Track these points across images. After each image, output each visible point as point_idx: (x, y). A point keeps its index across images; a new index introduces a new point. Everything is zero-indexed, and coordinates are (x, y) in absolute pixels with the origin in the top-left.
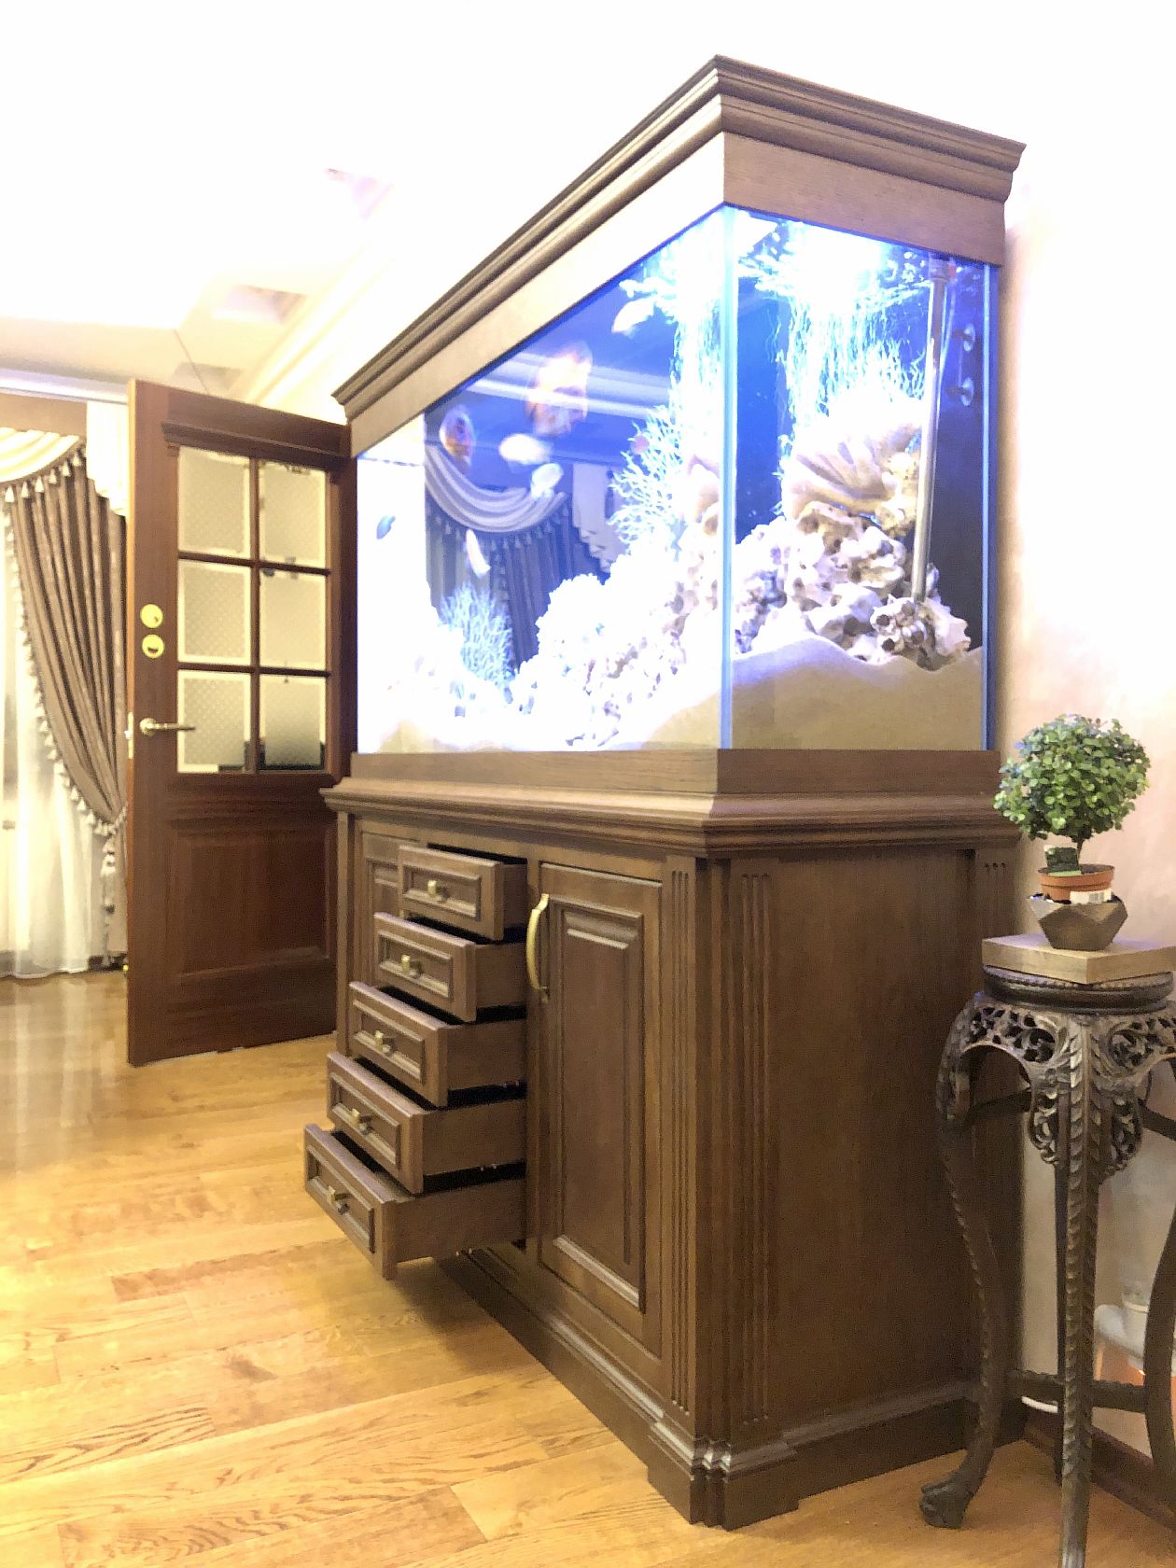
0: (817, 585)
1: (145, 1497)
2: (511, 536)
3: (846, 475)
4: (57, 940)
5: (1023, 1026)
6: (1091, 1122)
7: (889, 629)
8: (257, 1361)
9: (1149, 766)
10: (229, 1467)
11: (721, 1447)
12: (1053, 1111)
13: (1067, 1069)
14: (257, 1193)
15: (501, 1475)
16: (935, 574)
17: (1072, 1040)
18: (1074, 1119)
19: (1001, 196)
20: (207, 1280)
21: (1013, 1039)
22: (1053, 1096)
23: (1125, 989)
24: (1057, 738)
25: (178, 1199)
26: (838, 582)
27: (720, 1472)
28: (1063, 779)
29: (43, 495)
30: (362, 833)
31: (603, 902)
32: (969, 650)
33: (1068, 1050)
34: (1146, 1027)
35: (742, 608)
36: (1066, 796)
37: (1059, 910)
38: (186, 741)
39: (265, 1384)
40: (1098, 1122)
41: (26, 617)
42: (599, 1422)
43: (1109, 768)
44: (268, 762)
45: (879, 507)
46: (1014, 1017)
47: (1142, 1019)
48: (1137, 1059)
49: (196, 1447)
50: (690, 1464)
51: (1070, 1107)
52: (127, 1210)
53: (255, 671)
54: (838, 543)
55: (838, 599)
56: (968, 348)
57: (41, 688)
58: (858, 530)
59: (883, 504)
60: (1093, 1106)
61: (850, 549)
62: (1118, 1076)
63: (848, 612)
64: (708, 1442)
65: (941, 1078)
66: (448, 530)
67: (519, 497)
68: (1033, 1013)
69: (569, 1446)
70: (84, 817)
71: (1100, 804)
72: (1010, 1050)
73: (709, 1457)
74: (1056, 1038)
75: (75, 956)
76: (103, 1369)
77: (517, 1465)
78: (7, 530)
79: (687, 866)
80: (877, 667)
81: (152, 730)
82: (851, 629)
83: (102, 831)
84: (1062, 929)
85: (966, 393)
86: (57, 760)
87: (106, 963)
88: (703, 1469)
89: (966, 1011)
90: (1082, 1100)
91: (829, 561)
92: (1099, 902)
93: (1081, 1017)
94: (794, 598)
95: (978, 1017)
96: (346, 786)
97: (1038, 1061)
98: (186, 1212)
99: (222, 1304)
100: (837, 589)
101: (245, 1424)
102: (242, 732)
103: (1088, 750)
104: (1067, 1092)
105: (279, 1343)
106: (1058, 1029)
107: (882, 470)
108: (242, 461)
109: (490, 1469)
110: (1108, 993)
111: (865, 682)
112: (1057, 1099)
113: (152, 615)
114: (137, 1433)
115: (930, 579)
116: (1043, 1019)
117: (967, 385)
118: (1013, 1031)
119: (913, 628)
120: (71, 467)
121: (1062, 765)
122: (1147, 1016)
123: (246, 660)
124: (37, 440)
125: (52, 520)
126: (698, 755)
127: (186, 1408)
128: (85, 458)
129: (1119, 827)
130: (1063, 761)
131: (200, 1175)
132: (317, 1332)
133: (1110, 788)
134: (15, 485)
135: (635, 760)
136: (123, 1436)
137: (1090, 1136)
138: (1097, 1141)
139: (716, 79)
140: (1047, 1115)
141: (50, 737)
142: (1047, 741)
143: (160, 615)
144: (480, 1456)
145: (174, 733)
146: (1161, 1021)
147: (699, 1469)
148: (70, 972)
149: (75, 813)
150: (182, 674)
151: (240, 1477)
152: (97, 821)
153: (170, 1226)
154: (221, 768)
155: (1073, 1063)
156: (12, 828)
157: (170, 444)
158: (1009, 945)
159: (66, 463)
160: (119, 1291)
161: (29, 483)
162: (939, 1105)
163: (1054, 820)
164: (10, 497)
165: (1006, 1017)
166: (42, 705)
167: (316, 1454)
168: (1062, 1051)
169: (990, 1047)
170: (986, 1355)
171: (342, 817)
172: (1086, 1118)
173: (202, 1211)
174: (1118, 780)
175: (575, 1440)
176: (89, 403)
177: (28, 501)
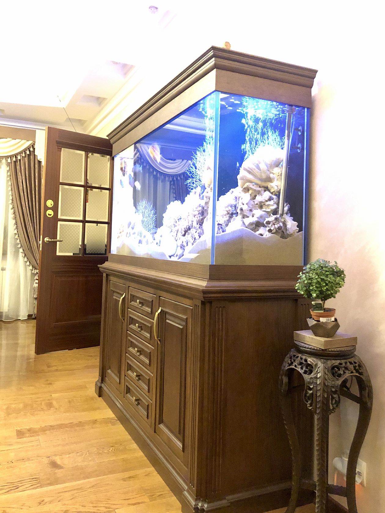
0: (248, 210)
1: (14, 508)
2: (177, 176)
3: (258, 174)
4: (17, 310)
5: (304, 362)
6: (323, 396)
7: (270, 225)
8: (59, 462)
9: (345, 277)
10: (43, 499)
11: (204, 501)
12: (311, 392)
13: (316, 378)
14: (70, 402)
15: (132, 507)
16: (288, 207)
17: (318, 368)
18: (318, 395)
19: (311, 87)
20: (48, 432)
21: (301, 366)
22: (312, 387)
23: (338, 351)
24: (314, 267)
25: (43, 403)
26: (255, 209)
27: (203, 509)
28: (315, 281)
29: (20, 160)
30: (110, 280)
31: (177, 312)
32: (298, 232)
33: (317, 371)
34: (344, 365)
35: (224, 216)
36: (316, 287)
37: (316, 323)
38: (59, 245)
39: (60, 470)
40: (326, 396)
41: (12, 200)
42: (169, 489)
43: (331, 278)
44: (87, 252)
45: (270, 185)
46: (301, 359)
47: (343, 361)
48: (340, 375)
49: (34, 491)
50: (193, 507)
51: (317, 390)
52: (25, 406)
53: (84, 222)
54: (255, 196)
55: (254, 215)
56: (300, 134)
57: (16, 223)
58: (262, 192)
59: (271, 184)
60: (324, 391)
61: (259, 199)
62: (333, 381)
63: (256, 219)
64: (200, 499)
65: (280, 377)
66: (155, 173)
67: (179, 163)
68: (307, 358)
69: (157, 498)
70: (29, 267)
71: (327, 290)
72: (299, 370)
73: (200, 504)
74: (314, 367)
75: (23, 314)
76: (8, 462)
77: (139, 503)
78: (8, 171)
79: (199, 304)
80: (266, 238)
81: (48, 241)
82: (258, 225)
83: (35, 272)
84: (318, 330)
85: (299, 148)
86: (20, 247)
87: (33, 317)
88: (198, 508)
89: (288, 355)
90: (321, 388)
91: (252, 202)
92: (329, 321)
93: (322, 360)
94: (240, 214)
95: (291, 358)
96: (106, 265)
97: (308, 374)
98: (45, 408)
99: (51, 441)
100: (254, 212)
101: (50, 484)
102: (79, 242)
103: (324, 272)
104: (316, 385)
105: (67, 456)
106: (315, 363)
107: (271, 173)
108: (83, 153)
109: (129, 504)
110: (331, 352)
111: (261, 243)
112: (313, 388)
113: (50, 203)
114: (15, 485)
115: (286, 209)
116: (310, 360)
117: (299, 145)
118: (301, 364)
119: (279, 225)
120: (30, 151)
121: (315, 276)
122: (345, 361)
123: (81, 218)
124: (19, 142)
125: (22, 168)
126: (204, 266)
127: (33, 477)
128: (35, 148)
129: (335, 297)
130: (316, 275)
131: (52, 395)
132: (81, 453)
133: (330, 285)
134: (11, 157)
135: (187, 266)
136: (11, 486)
137: (323, 401)
138: (325, 403)
139: (213, 53)
140: (310, 393)
141: (19, 240)
142: (312, 268)
143: (52, 203)
144: (128, 499)
145: (56, 242)
146: (349, 362)
147: (196, 509)
148: (21, 319)
149: (25, 265)
150: (59, 223)
151: (46, 503)
152: (33, 268)
153: (39, 412)
154: (73, 254)
155: (319, 375)
156: (5, 270)
157: (58, 147)
158: (301, 334)
159: (28, 150)
160: (18, 435)
161: (15, 156)
162: (279, 387)
163: (313, 294)
164: (9, 160)
165: (299, 358)
166: (16, 229)
167: (73, 496)
168: (315, 371)
169: (293, 368)
170: (293, 474)
171: (104, 275)
172: (322, 395)
173: (50, 407)
174: (334, 282)
175: (160, 495)
176: (37, 130)
177: (15, 162)
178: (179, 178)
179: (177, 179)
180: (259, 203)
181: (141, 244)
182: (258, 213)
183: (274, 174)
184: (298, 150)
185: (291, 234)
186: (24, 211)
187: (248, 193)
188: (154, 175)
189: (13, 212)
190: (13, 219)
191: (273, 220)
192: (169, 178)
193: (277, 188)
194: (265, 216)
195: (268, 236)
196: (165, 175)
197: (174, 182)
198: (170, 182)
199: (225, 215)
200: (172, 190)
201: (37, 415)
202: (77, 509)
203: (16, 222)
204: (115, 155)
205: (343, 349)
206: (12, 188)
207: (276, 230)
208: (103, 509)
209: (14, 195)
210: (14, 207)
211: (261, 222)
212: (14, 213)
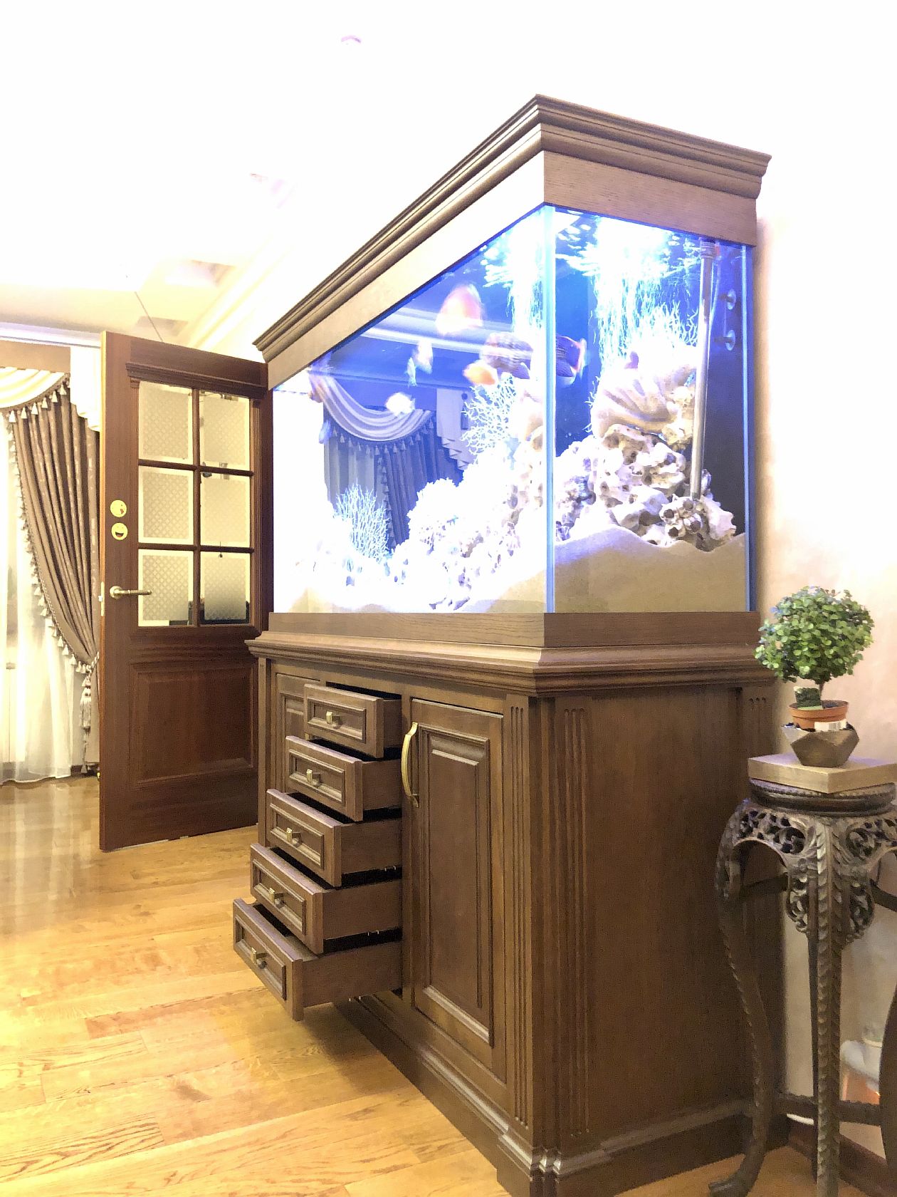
4: (47, 756)
5: (780, 826)
6: (835, 900)
7: (673, 520)
8: (196, 1085)
9: (873, 626)
10: (174, 1170)
11: (553, 1155)
12: (804, 892)
13: (815, 860)
14: (197, 951)
15: (383, 1176)
17: (818, 837)
18: (821, 898)
19: (753, 195)
20: (159, 1020)
21: (773, 836)
22: (804, 880)
23: (859, 797)
24: (802, 605)
25: (138, 957)
27: (553, 1174)
28: (807, 636)
29: (37, 416)
30: (277, 673)
31: (460, 729)
32: (734, 535)
33: (815, 844)
34: (875, 826)
36: (810, 650)
37: (807, 736)
38: (144, 603)
39: (201, 1104)
40: (840, 901)
41: (24, 509)
42: (459, 1133)
43: (843, 628)
44: (207, 618)
45: (665, 428)
46: (774, 818)
47: (872, 820)
48: (868, 852)
49: (149, 1154)
50: (530, 1168)
51: (817, 889)
52: (98, 965)
53: (197, 549)
54: (634, 455)
57: (35, 562)
60: (835, 888)
62: (854, 864)
63: (642, 507)
64: (543, 1151)
65: (718, 865)
66: (342, 440)
68: (787, 816)
69: (435, 1154)
70: (67, 659)
71: (836, 656)
72: (771, 844)
73: (544, 1162)
74: (806, 835)
75: (61, 765)
76: (78, 1092)
77: (396, 1168)
78: (10, 443)
79: (522, 702)
81: (119, 595)
82: (645, 520)
83: (81, 670)
84: (808, 751)
85: (730, 341)
86: (47, 616)
87: (84, 770)
88: (539, 1171)
89: (737, 814)
90: (827, 884)
91: (627, 469)
92: (837, 730)
93: (825, 819)
95: (746, 819)
96: (265, 638)
97: (792, 853)
98: (143, 967)
99: (170, 1039)
101: (185, 1136)
102: (186, 596)
103: (825, 614)
104: (815, 877)
105: (214, 1071)
106: (807, 827)
108: (188, 391)
109: (375, 1172)
110: (845, 800)
112: (807, 884)
113: (118, 508)
114: (104, 1143)
115: (705, 482)
116: (795, 820)
117: (731, 335)
118: (773, 830)
119: (692, 519)
120: (58, 395)
121: (806, 626)
122: (876, 817)
123: (190, 541)
124: (33, 376)
125: (44, 435)
126: (530, 618)
127: (142, 1123)
128: (69, 389)
129: (851, 673)
130: (807, 623)
131: (154, 937)
132: (243, 1062)
133: (843, 643)
134: (16, 409)
135: (482, 621)
136: (94, 1145)
137: (833, 913)
138: (839, 915)
139: (537, 112)
140: (800, 895)
141: (43, 599)
142: (795, 607)
143: (125, 508)
144: (368, 1161)
145: (135, 597)
146: (887, 821)
147: (536, 1172)
148: (57, 777)
149: (61, 657)
150: (142, 552)
151: (183, 1178)
152: (77, 662)
153: (130, 977)
154: (171, 623)
155: (819, 855)
156: (13, 668)
157: (132, 379)
158: (769, 763)
159: (54, 393)
160: (90, 1030)
161: (26, 407)
162: (717, 886)
163: (801, 668)
164: (12, 418)
165: (767, 819)
166: (36, 575)
167: (241, 1160)
168: (810, 846)
169: (755, 843)
170: (757, 1082)
171: (262, 661)
172: (830, 898)
173: (156, 966)
174: (850, 637)
175: (440, 1148)
176: (72, 347)
177: (26, 422)
178: (395, 450)
179: (391, 451)
180: (643, 471)
181: (353, 585)
182: (644, 494)
183: (674, 402)
184: (728, 345)
185: (721, 540)
186: (52, 532)
187: (616, 449)
188: (340, 443)
189: (27, 537)
190: (28, 552)
191: (680, 509)
192: (373, 448)
193: (683, 435)
194: (659, 499)
195: (669, 545)
196: (364, 443)
197: (384, 458)
198: (376, 458)
199: (564, 502)
200: (380, 478)
201: (128, 982)
202: (256, 1187)
203: (35, 559)
204: (276, 387)
205: (870, 792)
206: (21, 482)
207: (686, 530)
208: (315, 1187)
209: (27, 496)
210: (28, 523)
211: (651, 513)
212: (30, 538)
